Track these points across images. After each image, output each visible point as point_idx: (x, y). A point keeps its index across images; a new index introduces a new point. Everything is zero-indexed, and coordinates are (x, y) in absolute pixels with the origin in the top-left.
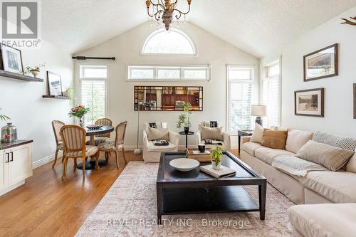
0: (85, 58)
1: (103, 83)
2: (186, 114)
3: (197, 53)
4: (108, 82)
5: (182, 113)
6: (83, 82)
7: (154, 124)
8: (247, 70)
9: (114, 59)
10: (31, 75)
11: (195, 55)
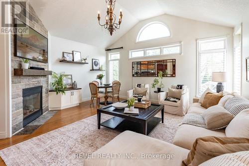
0: (110, 50)
1: (118, 61)
2: (159, 79)
3: (171, 35)
4: (120, 61)
5: (157, 78)
6: (110, 62)
7: (140, 85)
8: (222, 40)
9: (122, 48)
10: (83, 61)
11: (169, 37)
